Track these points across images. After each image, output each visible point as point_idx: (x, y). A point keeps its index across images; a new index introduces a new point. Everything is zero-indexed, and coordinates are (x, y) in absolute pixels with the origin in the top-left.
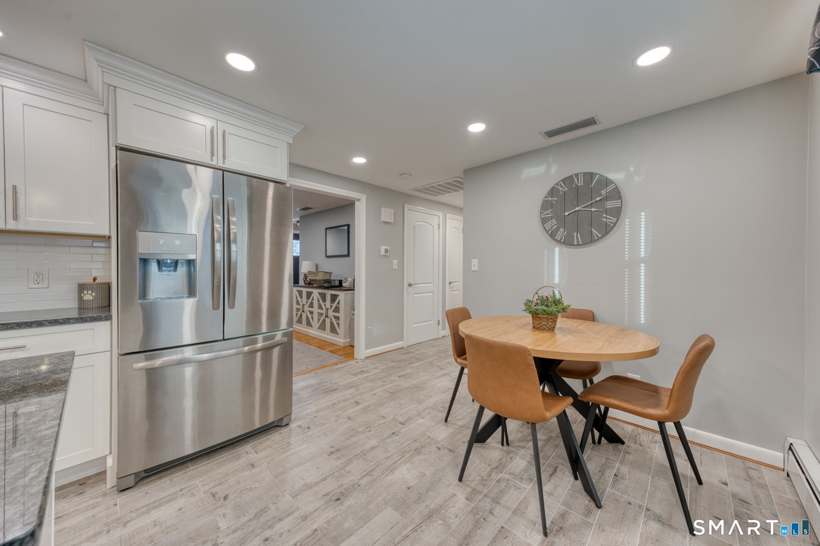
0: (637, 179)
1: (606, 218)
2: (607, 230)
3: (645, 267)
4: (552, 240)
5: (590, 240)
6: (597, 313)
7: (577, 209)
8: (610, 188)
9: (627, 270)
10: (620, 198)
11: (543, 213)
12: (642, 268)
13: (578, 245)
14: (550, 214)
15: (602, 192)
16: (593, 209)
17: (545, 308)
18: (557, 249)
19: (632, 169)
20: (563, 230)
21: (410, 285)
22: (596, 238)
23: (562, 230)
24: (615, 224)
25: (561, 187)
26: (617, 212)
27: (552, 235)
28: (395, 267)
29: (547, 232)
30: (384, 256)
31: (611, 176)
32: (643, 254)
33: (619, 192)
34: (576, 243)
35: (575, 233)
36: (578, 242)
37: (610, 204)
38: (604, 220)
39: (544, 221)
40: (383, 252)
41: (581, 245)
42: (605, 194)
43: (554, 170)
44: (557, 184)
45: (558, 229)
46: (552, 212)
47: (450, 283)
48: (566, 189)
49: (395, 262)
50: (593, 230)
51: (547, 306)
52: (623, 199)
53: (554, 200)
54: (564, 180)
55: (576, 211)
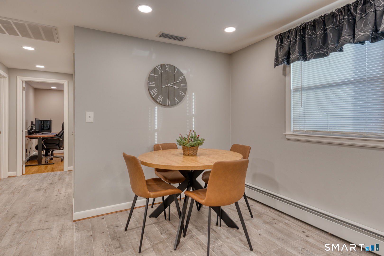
1: (181, 93)
2: (181, 99)
4: (154, 102)
5: (174, 104)
8: (182, 77)
9: (188, 120)
10: (186, 84)
11: (149, 83)
14: (154, 85)
15: (179, 78)
16: (176, 87)
18: (157, 108)
20: (161, 96)
22: (177, 103)
24: (184, 96)
25: (160, 69)
26: (185, 91)
27: (155, 99)
29: (151, 96)
31: (182, 70)
33: (186, 81)
34: (168, 105)
35: (167, 99)
37: (183, 86)
38: (180, 93)
39: (149, 89)
41: (170, 106)
42: (180, 80)
43: (154, 56)
44: (157, 67)
45: (158, 95)
46: (155, 83)
48: (162, 72)
50: (175, 98)
53: (156, 76)
54: (161, 66)
55: (168, 86)
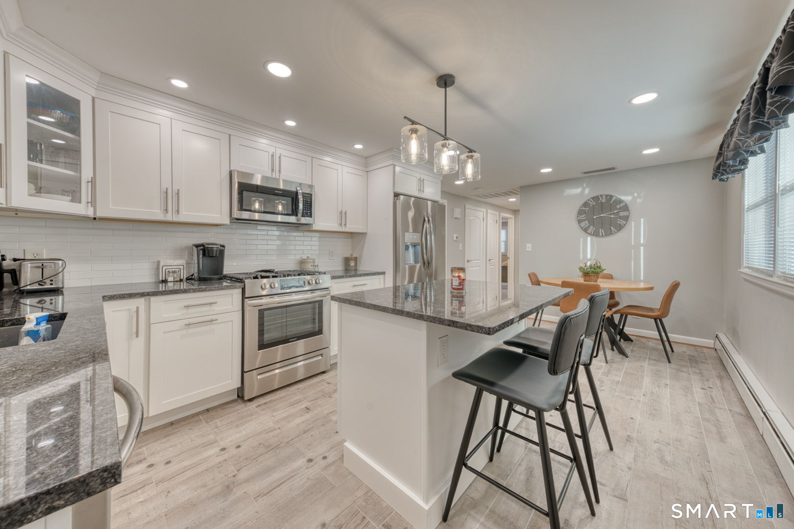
0: (638, 200)
2: (620, 228)
3: (644, 249)
4: (585, 234)
5: (609, 233)
6: (614, 275)
7: (602, 215)
8: (622, 205)
10: (628, 210)
11: (579, 217)
12: (642, 249)
13: (602, 236)
14: (584, 218)
15: (618, 206)
16: (612, 216)
17: (594, 270)
18: (589, 238)
19: (636, 195)
21: (468, 261)
22: (613, 232)
23: (592, 227)
24: (625, 225)
25: (591, 202)
26: (626, 218)
27: (585, 230)
28: (461, 249)
29: (582, 228)
30: (455, 241)
31: (623, 198)
32: (642, 241)
33: (627, 207)
34: (601, 235)
35: (600, 229)
36: (603, 234)
37: (622, 214)
38: (619, 222)
39: (580, 221)
40: (455, 239)
41: (604, 236)
42: (619, 208)
43: (587, 191)
44: (588, 200)
45: (589, 227)
46: (585, 216)
47: (489, 260)
48: (594, 203)
49: (461, 245)
50: (612, 228)
51: (594, 269)
52: (630, 212)
53: (586, 210)
54: (593, 198)
55: (601, 217)
